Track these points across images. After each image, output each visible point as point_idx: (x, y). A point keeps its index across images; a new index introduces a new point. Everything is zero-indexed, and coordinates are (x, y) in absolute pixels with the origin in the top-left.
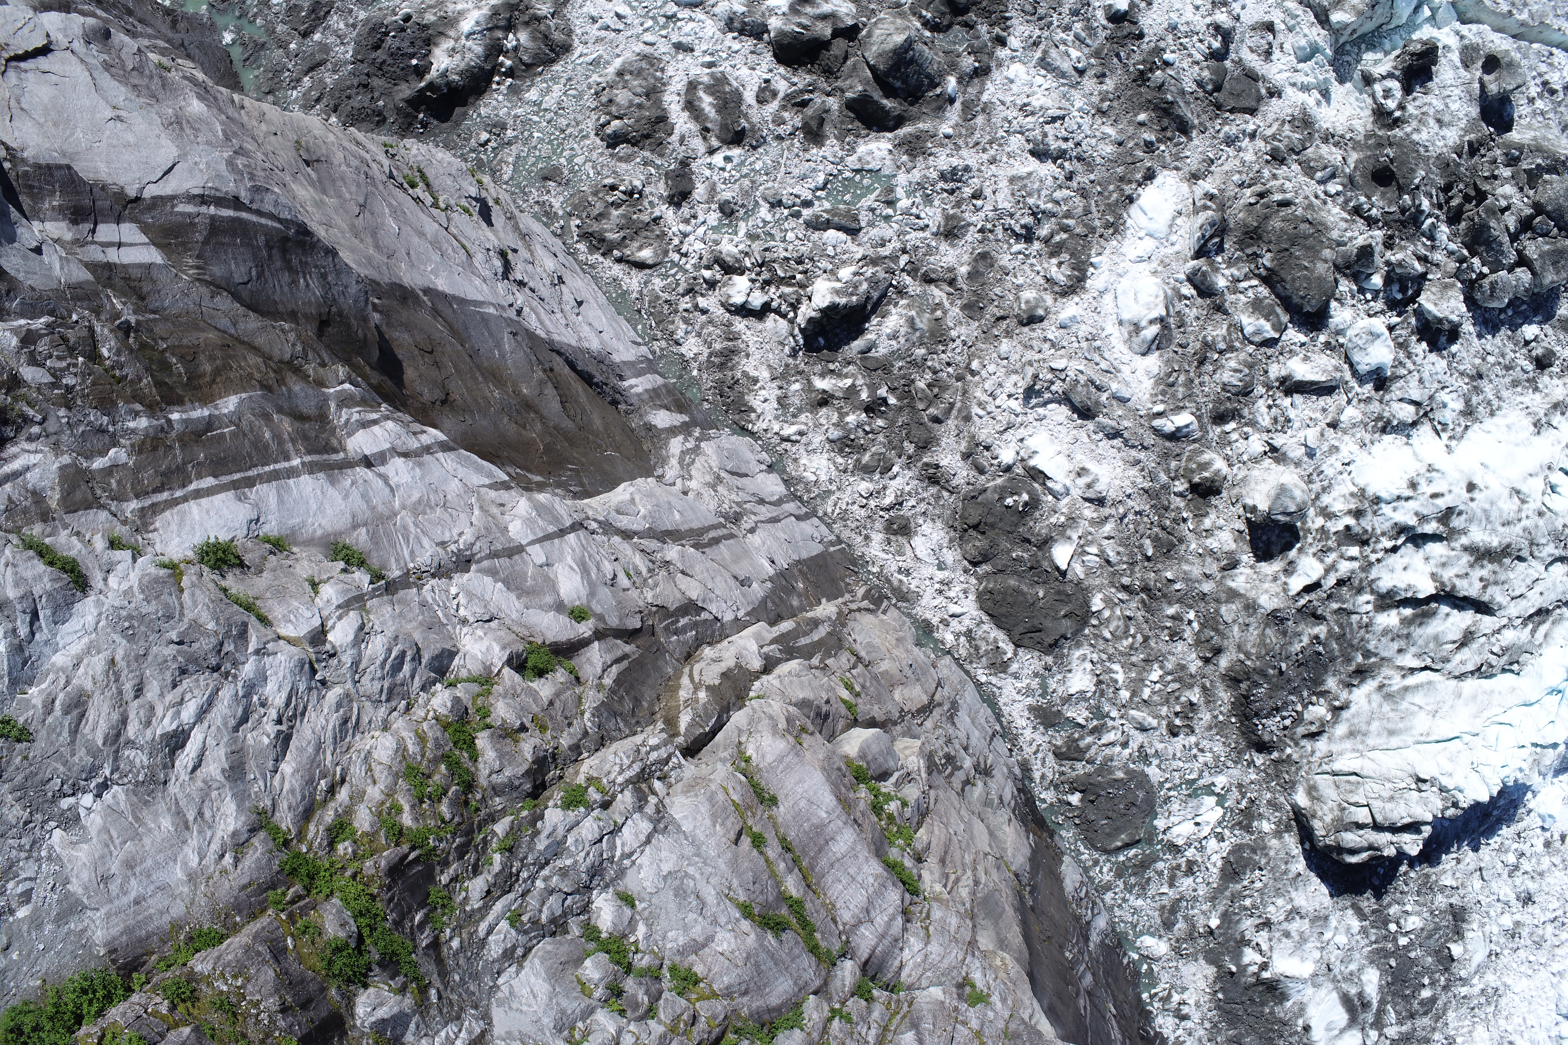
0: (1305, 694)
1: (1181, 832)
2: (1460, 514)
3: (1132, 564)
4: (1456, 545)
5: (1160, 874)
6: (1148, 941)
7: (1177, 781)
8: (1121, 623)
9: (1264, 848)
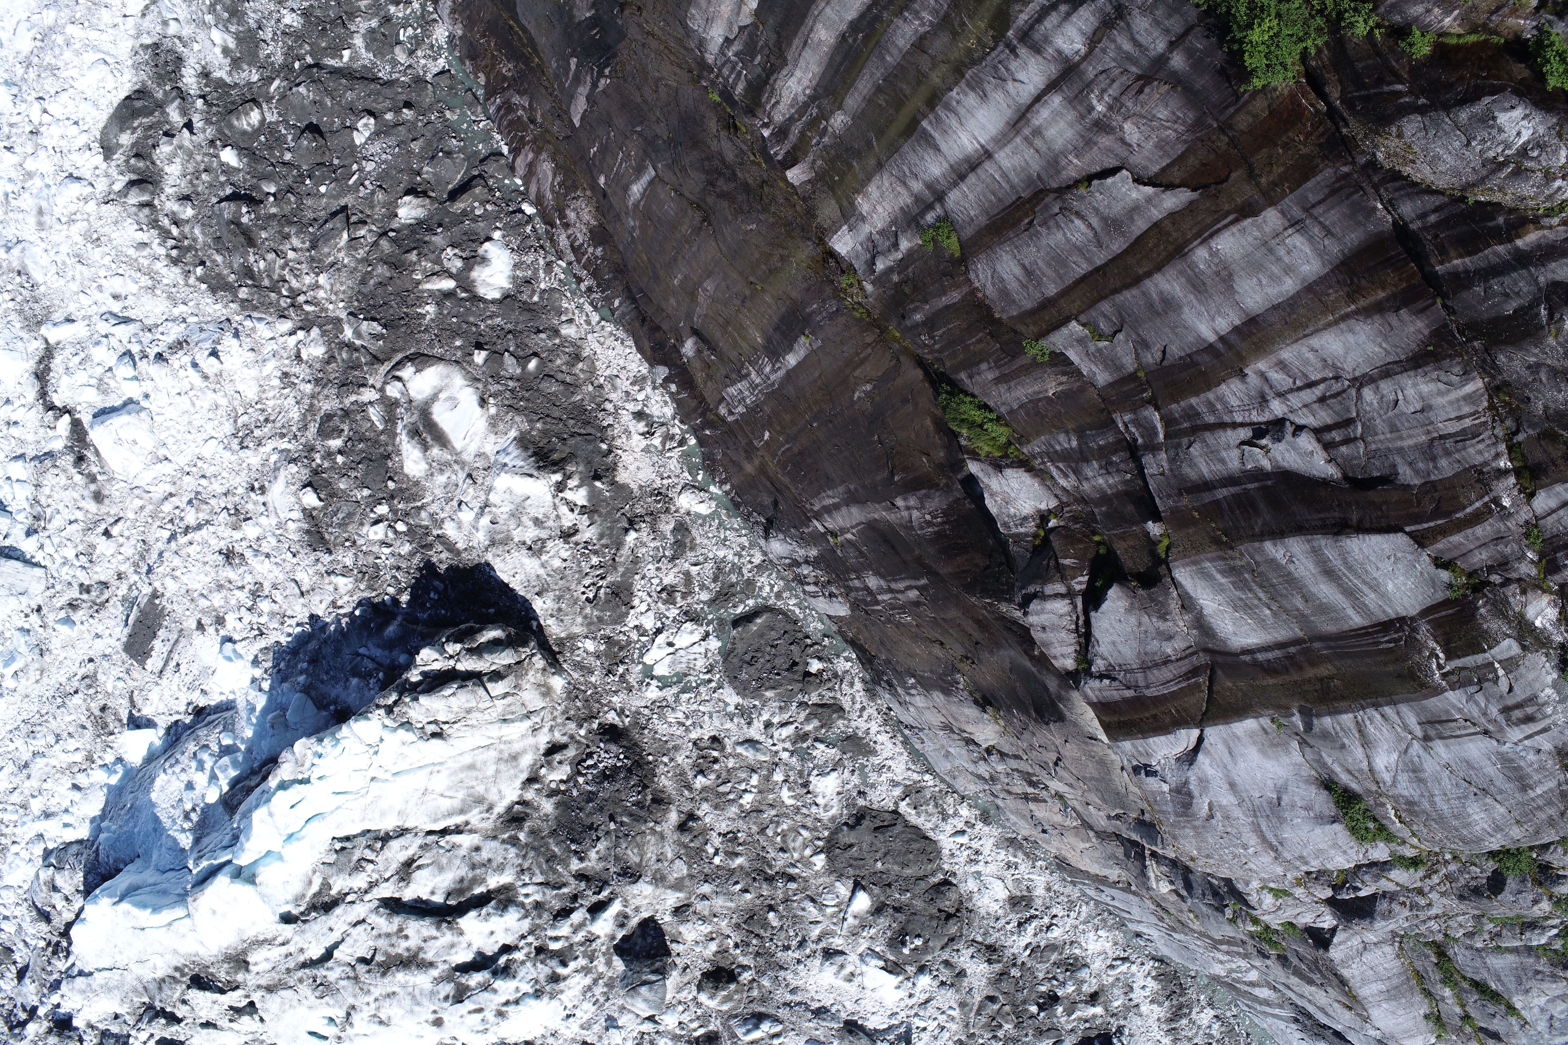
0: (575, 793)
1: (689, 635)
2: (446, 998)
3: (786, 900)
4: (442, 967)
5: (703, 587)
6: (704, 509)
7: (702, 689)
8: (791, 845)
9: (589, 624)
